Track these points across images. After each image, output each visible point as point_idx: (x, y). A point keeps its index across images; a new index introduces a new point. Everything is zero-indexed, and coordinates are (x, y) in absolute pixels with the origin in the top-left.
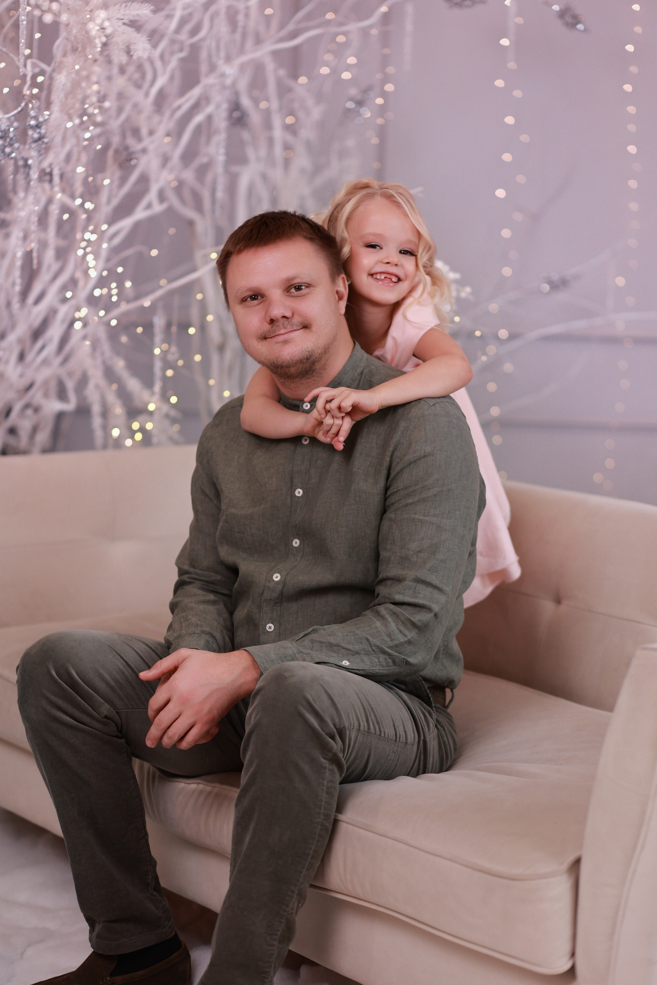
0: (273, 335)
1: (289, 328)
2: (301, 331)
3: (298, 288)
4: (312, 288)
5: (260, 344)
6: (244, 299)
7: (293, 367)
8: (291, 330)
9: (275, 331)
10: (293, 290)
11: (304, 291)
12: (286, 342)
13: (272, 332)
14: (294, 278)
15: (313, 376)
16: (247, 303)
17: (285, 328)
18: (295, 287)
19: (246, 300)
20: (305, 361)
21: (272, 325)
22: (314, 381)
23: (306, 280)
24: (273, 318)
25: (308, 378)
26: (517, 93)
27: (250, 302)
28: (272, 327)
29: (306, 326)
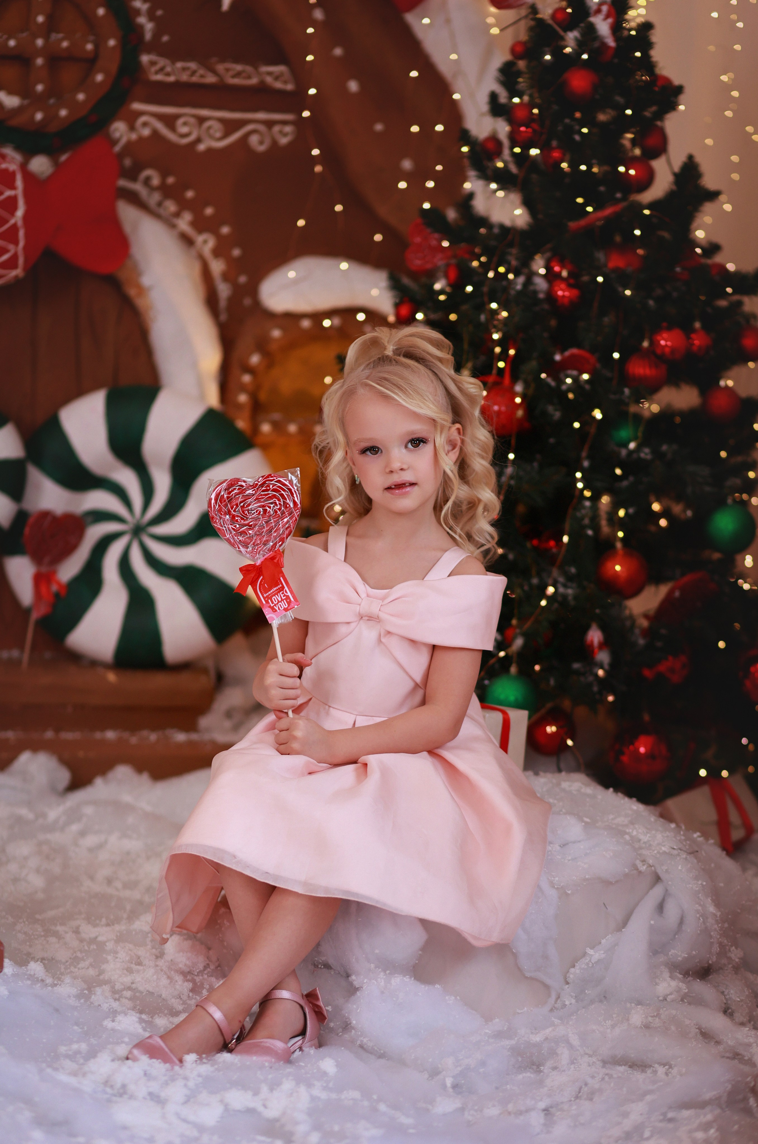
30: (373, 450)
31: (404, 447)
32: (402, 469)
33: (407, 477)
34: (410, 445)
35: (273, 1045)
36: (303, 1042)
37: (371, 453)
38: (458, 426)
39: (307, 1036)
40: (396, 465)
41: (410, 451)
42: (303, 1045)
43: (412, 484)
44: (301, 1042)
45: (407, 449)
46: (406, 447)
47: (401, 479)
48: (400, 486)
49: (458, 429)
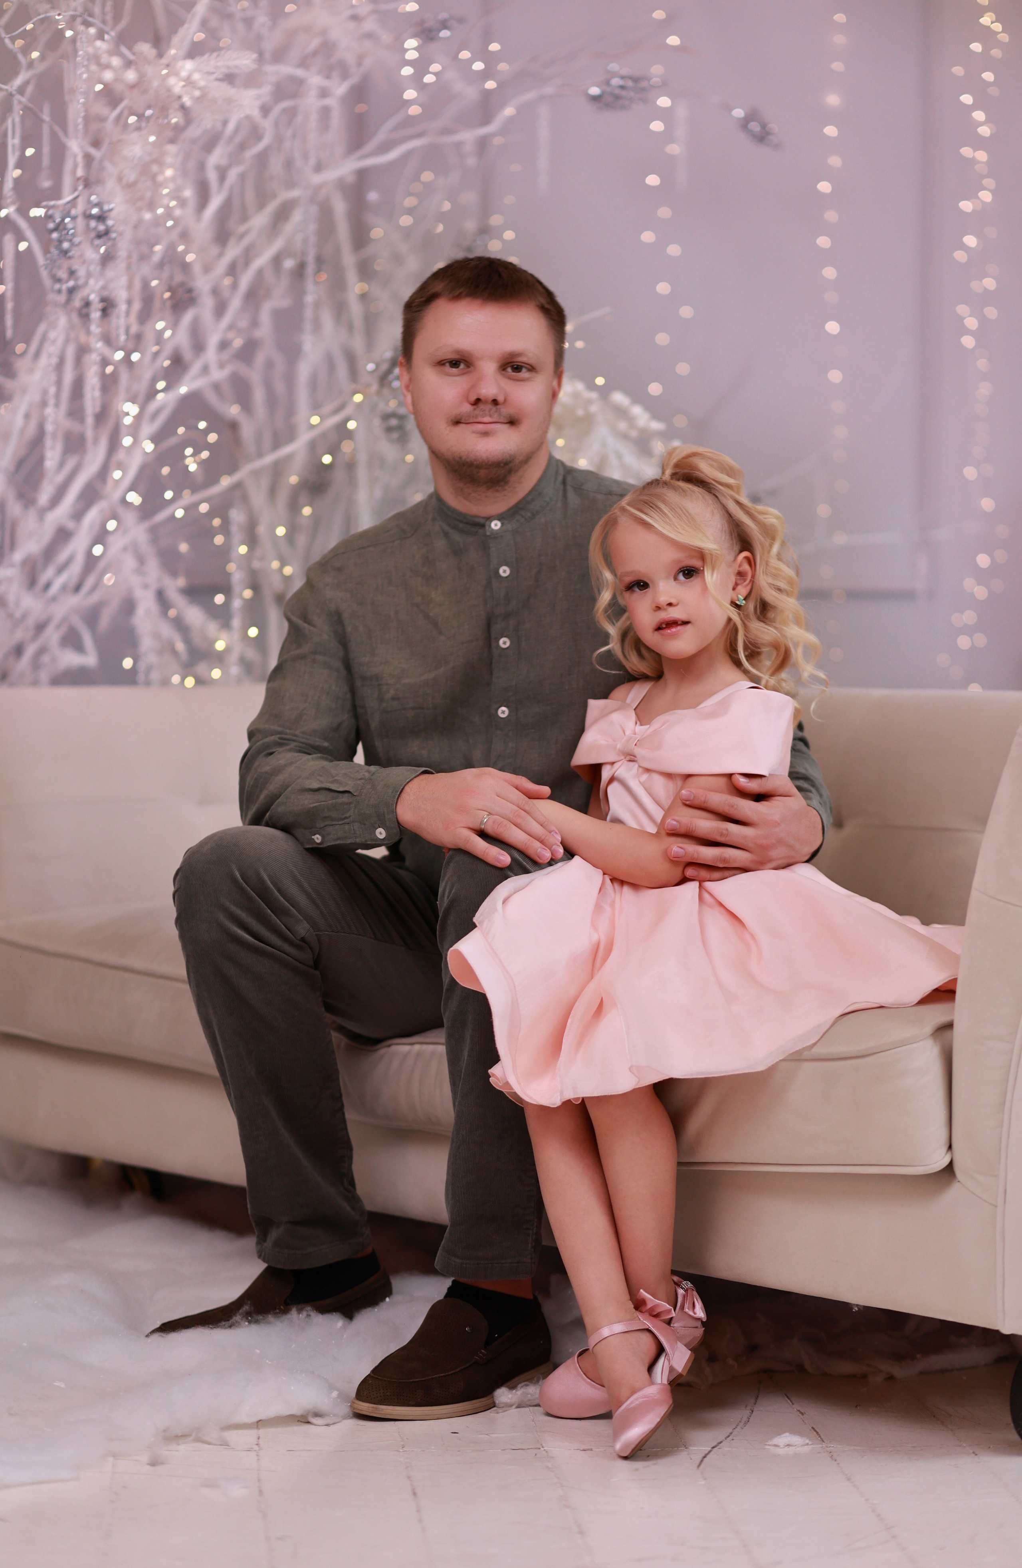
0: (472, 421)
1: (495, 418)
2: (506, 426)
3: (517, 368)
4: (533, 374)
5: (448, 428)
6: (443, 362)
7: (486, 469)
8: (497, 420)
9: (476, 416)
10: (509, 370)
11: (524, 374)
12: (486, 434)
13: (473, 417)
14: (519, 355)
15: (505, 490)
16: (442, 368)
17: (491, 416)
18: (512, 367)
19: (444, 364)
20: (502, 465)
21: (475, 407)
22: (505, 495)
23: (532, 361)
24: (481, 398)
25: (497, 491)
26: (674, 250)
27: (447, 368)
28: (475, 409)
29: (512, 422)
30: (642, 585)
31: (673, 580)
32: (670, 604)
33: (675, 613)
34: (681, 577)
35: (646, 1397)
36: (669, 1361)
37: (639, 589)
38: (745, 554)
39: (668, 1350)
40: (663, 600)
41: (681, 583)
42: (671, 1363)
43: (685, 623)
44: (666, 1362)
45: (676, 581)
46: (676, 579)
47: (668, 616)
48: (672, 623)
49: (747, 558)
